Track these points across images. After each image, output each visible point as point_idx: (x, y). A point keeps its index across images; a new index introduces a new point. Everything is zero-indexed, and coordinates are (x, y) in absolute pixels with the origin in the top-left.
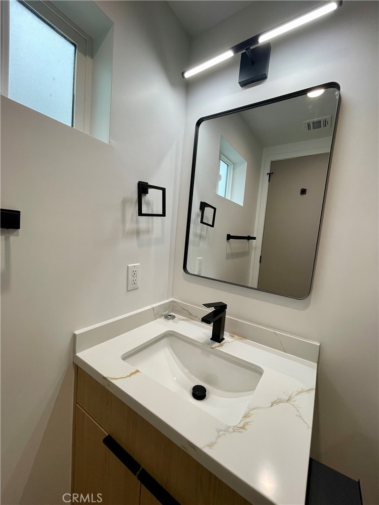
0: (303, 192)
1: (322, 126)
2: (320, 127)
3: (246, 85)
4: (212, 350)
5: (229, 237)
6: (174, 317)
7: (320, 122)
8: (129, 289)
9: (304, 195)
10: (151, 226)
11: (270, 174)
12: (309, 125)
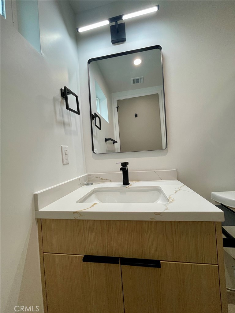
0: (136, 115)
1: (140, 82)
2: (139, 82)
3: (115, 43)
4: (127, 189)
5: (106, 140)
6: (92, 184)
7: (138, 79)
8: (64, 163)
9: (137, 117)
10: (70, 122)
11: (117, 107)
12: (134, 80)
